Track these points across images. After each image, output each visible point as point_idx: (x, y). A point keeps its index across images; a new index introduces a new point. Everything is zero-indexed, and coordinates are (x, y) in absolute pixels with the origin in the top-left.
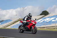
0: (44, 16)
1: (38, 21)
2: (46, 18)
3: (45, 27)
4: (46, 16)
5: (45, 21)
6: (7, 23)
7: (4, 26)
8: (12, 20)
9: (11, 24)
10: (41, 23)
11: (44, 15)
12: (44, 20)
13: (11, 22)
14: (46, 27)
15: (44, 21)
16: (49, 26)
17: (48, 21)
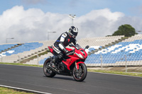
0: (123, 39)
1: (109, 51)
2: (128, 44)
3: (124, 66)
4: (130, 39)
5: (126, 50)
6: (29, 50)
7: (23, 57)
8: (42, 44)
9: (40, 55)
10: (116, 55)
11: (123, 36)
12: (123, 48)
13: (40, 49)
14: (128, 66)
15: (122, 51)
16: (135, 64)
17: (133, 52)
